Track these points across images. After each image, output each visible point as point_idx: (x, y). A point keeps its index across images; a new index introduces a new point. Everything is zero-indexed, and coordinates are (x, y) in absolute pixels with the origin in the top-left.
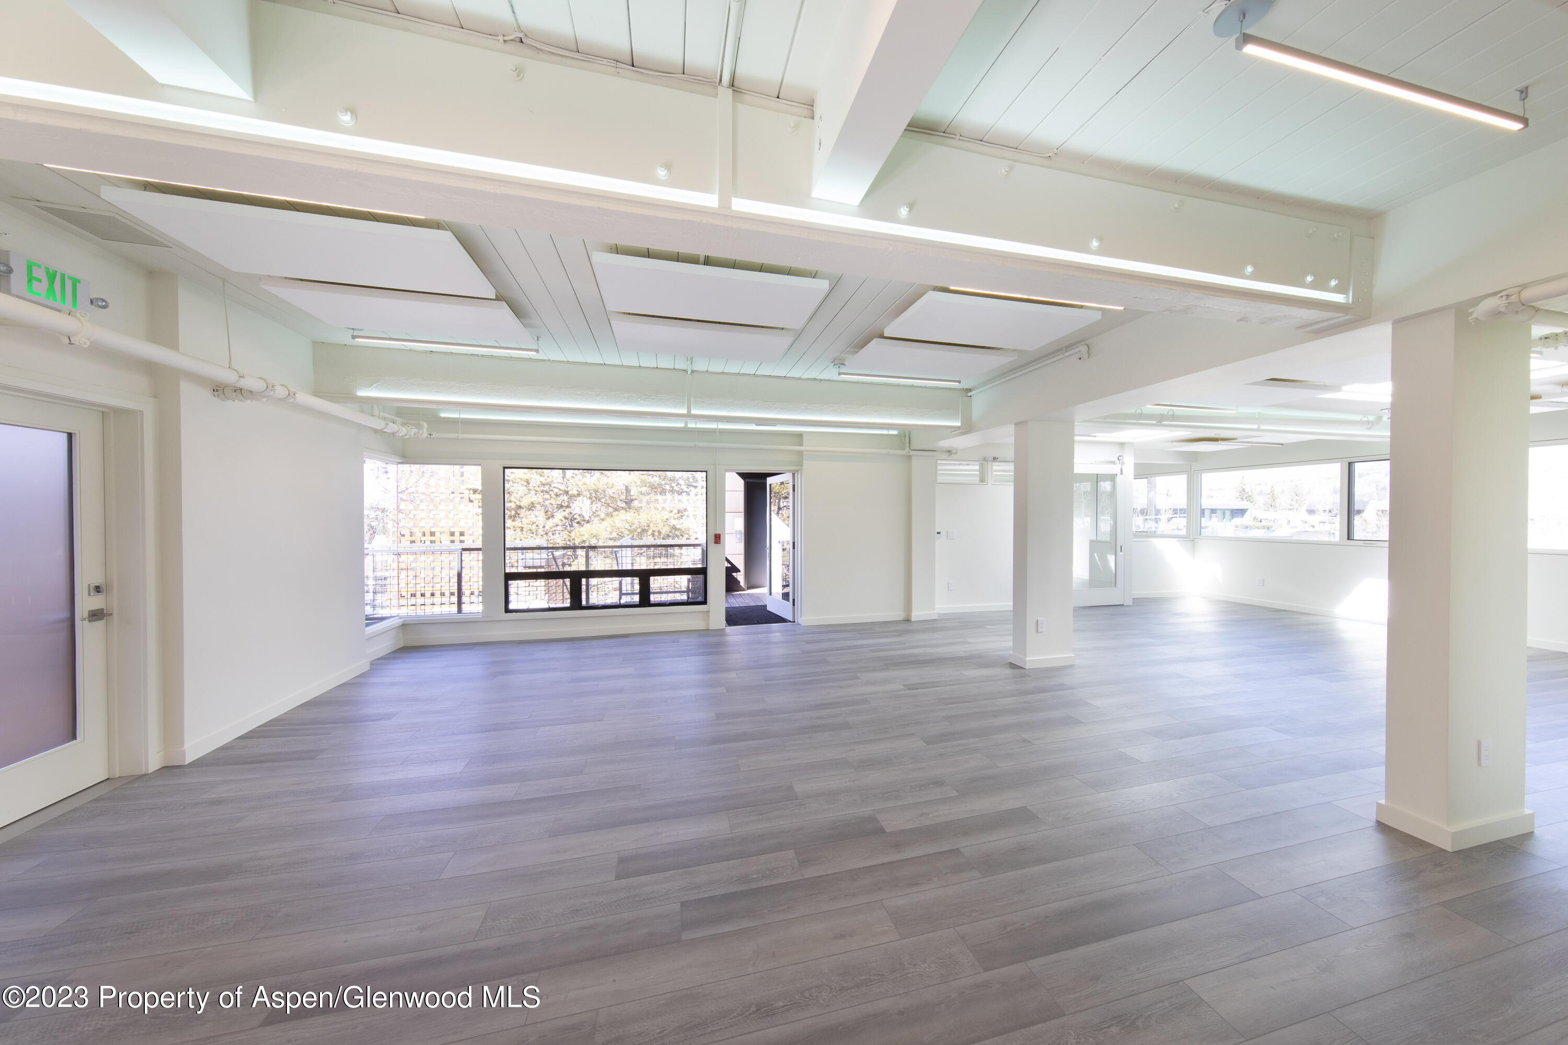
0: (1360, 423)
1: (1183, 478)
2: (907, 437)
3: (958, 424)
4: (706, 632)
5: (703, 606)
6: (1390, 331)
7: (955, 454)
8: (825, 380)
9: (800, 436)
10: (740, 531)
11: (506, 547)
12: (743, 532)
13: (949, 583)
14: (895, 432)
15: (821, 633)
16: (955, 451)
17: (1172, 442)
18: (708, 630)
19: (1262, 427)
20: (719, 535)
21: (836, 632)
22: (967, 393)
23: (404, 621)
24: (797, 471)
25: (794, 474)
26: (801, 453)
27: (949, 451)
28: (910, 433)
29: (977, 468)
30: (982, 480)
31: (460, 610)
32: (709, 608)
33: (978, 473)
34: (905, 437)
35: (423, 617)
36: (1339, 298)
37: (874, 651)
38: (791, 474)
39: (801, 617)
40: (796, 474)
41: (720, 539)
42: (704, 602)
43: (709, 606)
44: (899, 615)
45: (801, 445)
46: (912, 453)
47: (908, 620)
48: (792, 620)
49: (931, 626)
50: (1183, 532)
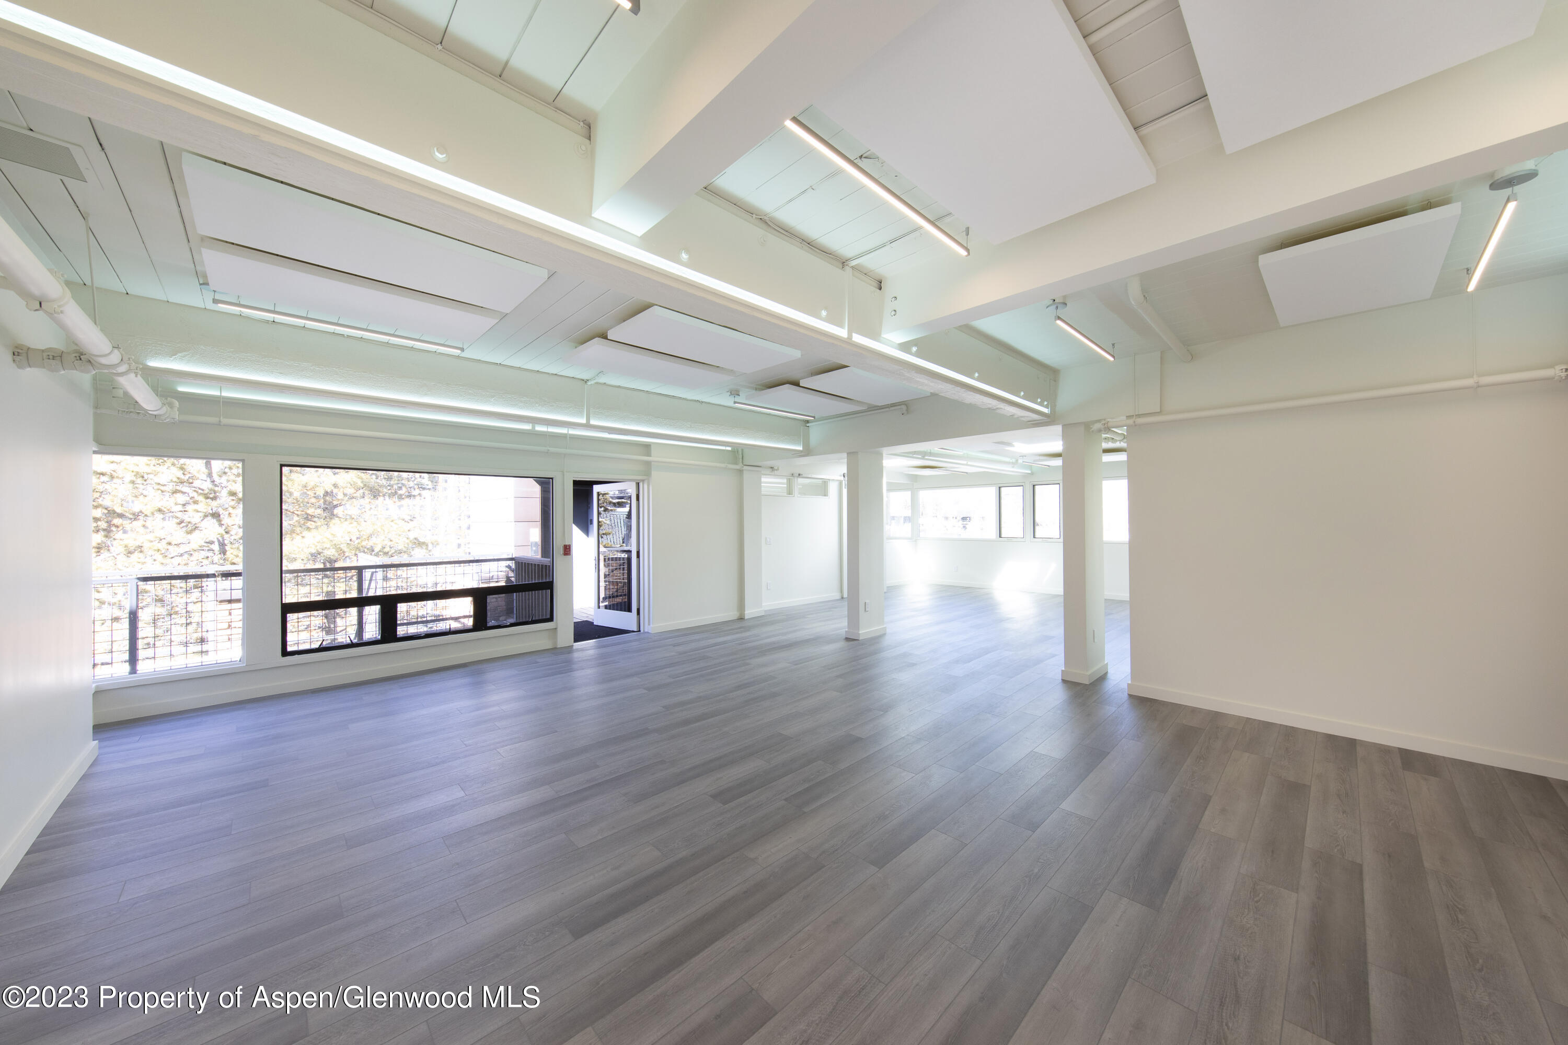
0: (1008, 463)
1: (908, 493)
2: (740, 453)
3: (800, 448)
4: (554, 651)
5: (549, 623)
6: (1061, 429)
7: (776, 470)
8: (705, 403)
9: (647, 447)
10: (536, 543)
11: (284, 568)
12: (540, 543)
13: (767, 583)
14: (729, 449)
15: (678, 636)
16: (776, 468)
17: (909, 467)
18: (555, 648)
19: (969, 463)
20: (570, 546)
21: (694, 633)
22: (806, 423)
23: (97, 687)
24: (643, 481)
25: (638, 484)
26: (648, 464)
27: (771, 468)
28: (742, 450)
29: (785, 481)
30: (790, 492)
31: (133, 671)
32: (557, 625)
33: (786, 486)
34: (738, 455)
35: (108, 680)
36: (1046, 410)
37: (740, 644)
38: (635, 483)
39: (649, 624)
40: (641, 485)
41: (570, 551)
42: (551, 619)
43: (557, 623)
44: (732, 614)
45: (649, 455)
46: (745, 468)
47: (741, 619)
48: (636, 630)
49: (763, 620)
50: (910, 536)
